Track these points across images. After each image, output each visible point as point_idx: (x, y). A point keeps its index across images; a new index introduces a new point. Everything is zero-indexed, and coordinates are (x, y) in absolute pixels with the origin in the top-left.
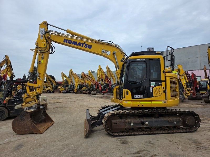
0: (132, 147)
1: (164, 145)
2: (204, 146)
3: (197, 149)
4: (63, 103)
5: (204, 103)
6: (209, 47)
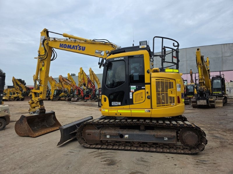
0: (120, 169)
1: (159, 162)
2: (204, 160)
3: (197, 164)
5: (192, 108)
6: (198, 50)
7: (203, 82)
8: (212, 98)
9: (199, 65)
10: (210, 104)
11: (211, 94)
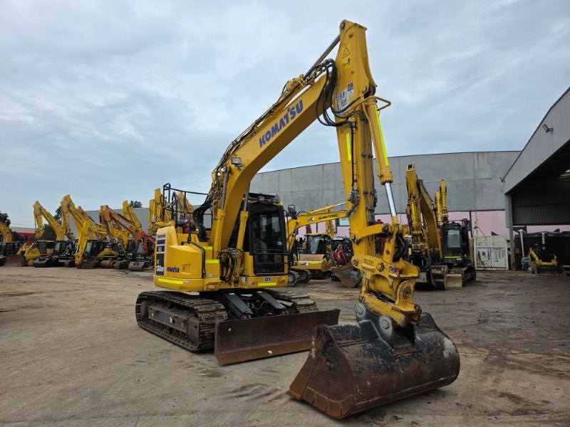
0: (230, 382)
4: (41, 295)
6: (410, 167)
7: (420, 234)
8: (439, 269)
9: (412, 199)
10: (435, 282)
11: (442, 260)
